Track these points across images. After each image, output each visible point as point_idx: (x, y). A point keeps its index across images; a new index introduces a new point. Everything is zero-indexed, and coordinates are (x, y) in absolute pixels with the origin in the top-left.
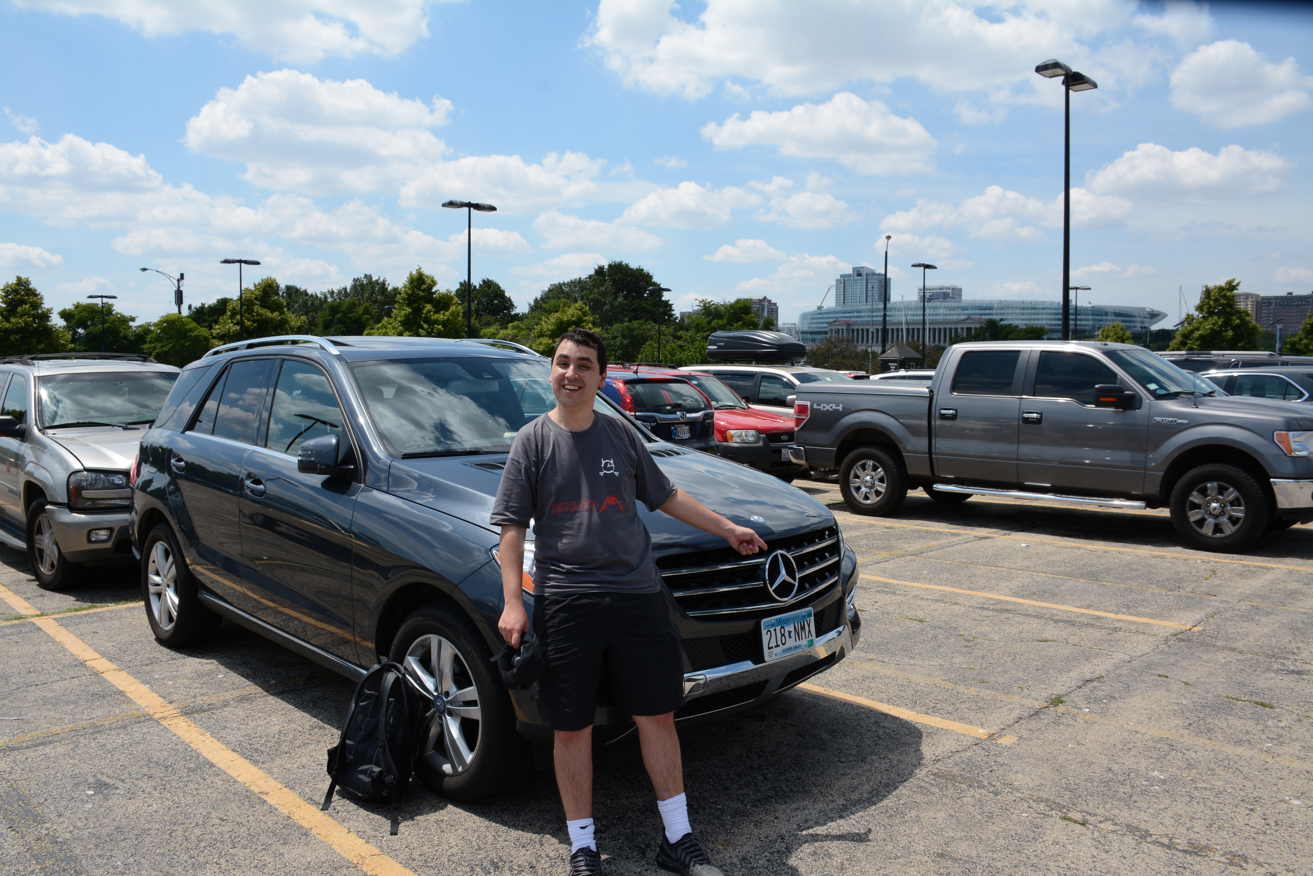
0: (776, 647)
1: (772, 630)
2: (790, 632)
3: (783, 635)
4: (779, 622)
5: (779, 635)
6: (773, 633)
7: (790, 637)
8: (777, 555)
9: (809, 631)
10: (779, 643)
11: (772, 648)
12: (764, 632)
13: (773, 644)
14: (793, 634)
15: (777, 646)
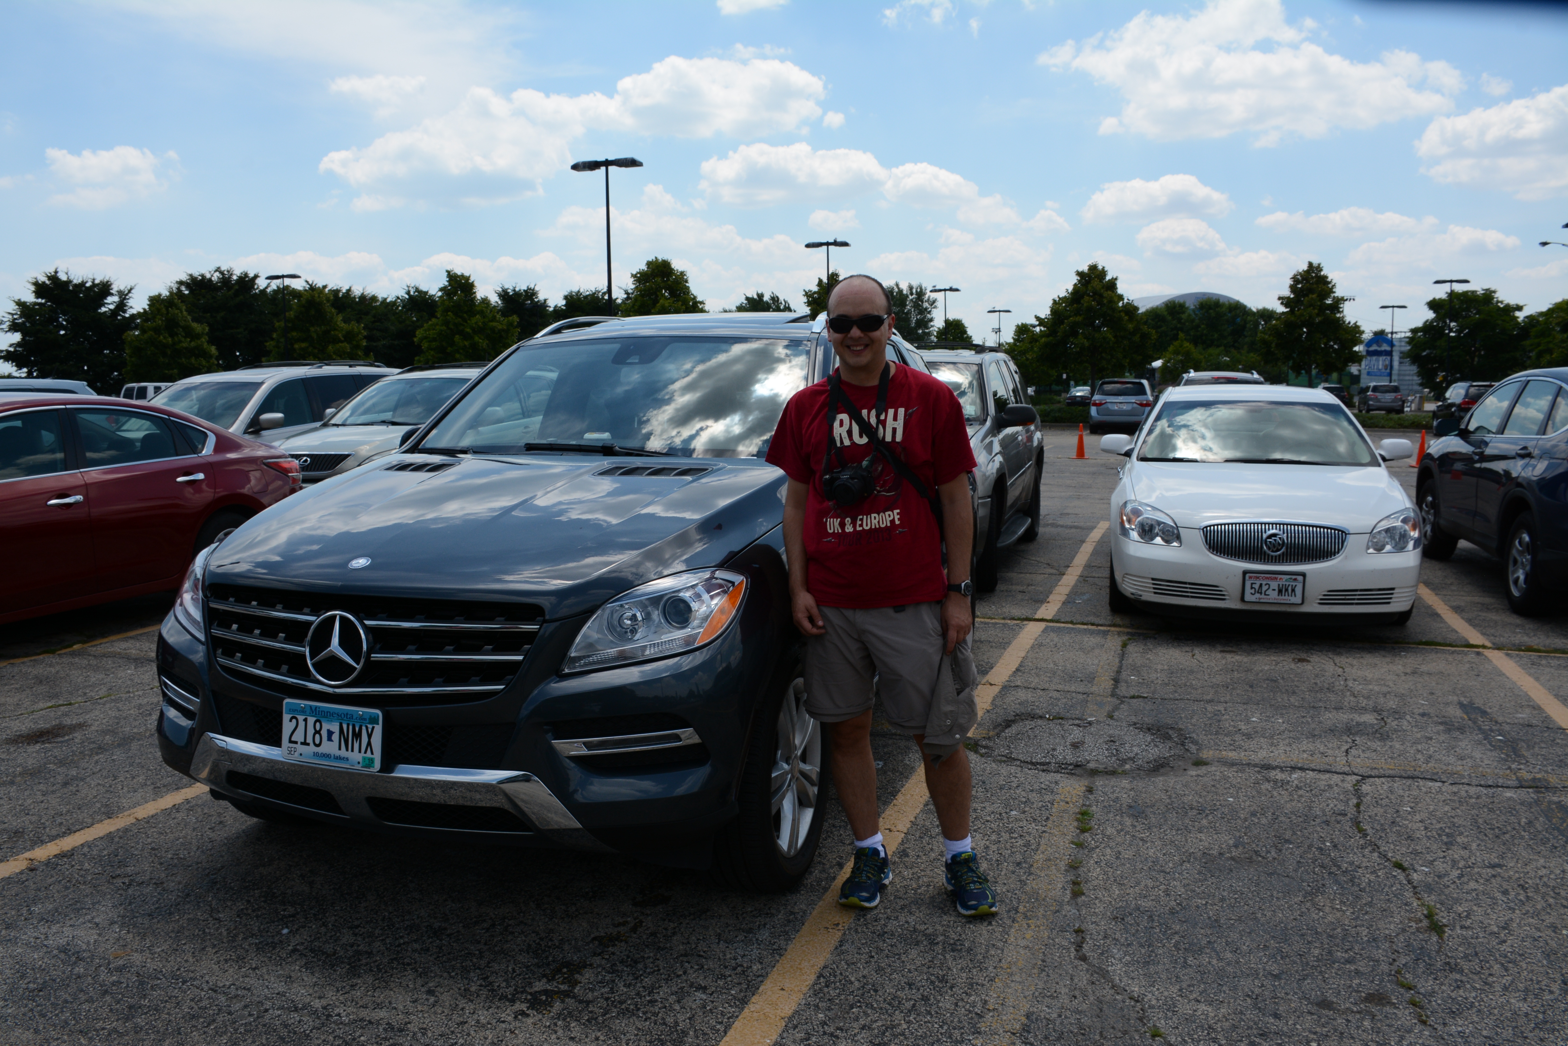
0: (302, 743)
1: (301, 718)
2: (330, 733)
3: (318, 732)
4: (314, 711)
5: (310, 731)
6: (302, 724)
7: (330, 739)
8: (334, 617)
9: (369, 744)
10: (309, 740)
11: (296, 743)
12: (286, 717)
13: (299, 736)
14: (336, 737)
15: (305, 743)
